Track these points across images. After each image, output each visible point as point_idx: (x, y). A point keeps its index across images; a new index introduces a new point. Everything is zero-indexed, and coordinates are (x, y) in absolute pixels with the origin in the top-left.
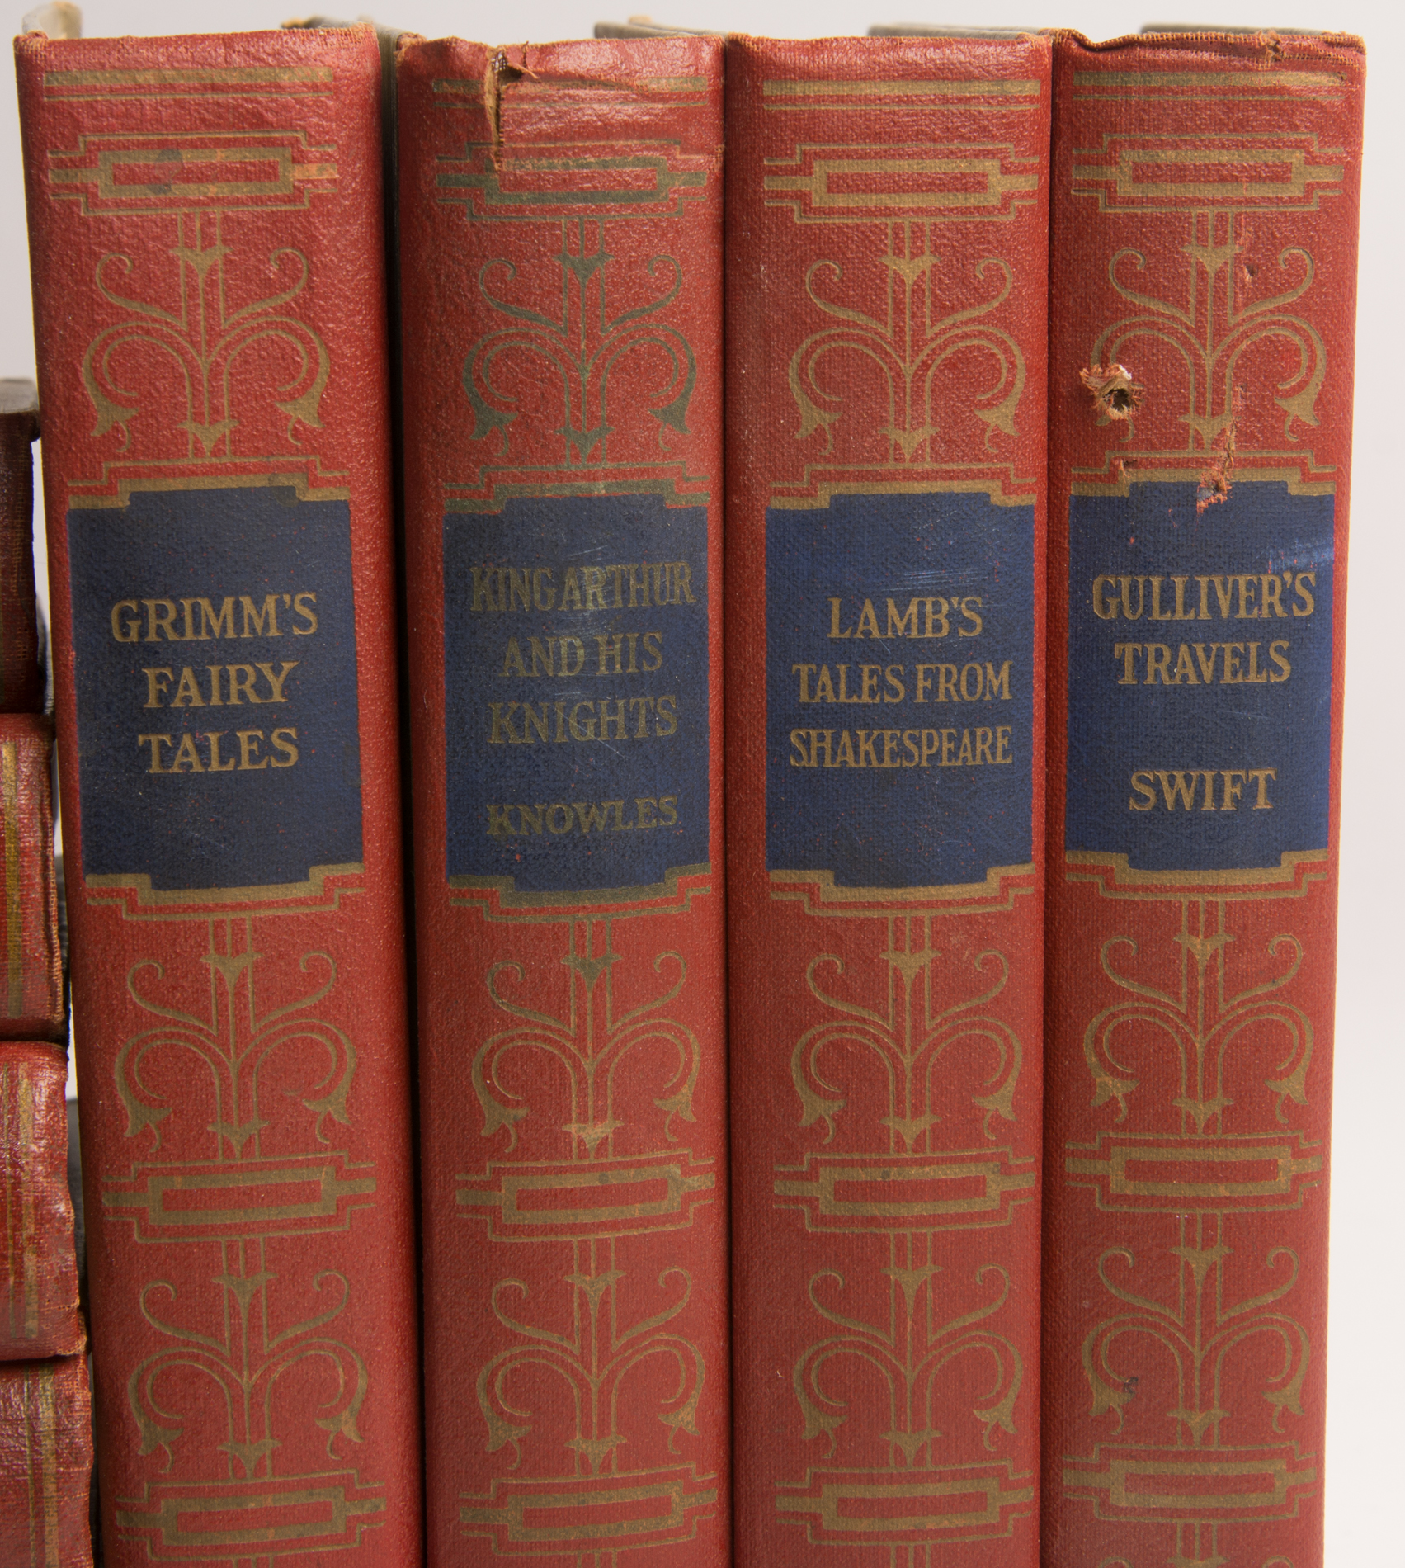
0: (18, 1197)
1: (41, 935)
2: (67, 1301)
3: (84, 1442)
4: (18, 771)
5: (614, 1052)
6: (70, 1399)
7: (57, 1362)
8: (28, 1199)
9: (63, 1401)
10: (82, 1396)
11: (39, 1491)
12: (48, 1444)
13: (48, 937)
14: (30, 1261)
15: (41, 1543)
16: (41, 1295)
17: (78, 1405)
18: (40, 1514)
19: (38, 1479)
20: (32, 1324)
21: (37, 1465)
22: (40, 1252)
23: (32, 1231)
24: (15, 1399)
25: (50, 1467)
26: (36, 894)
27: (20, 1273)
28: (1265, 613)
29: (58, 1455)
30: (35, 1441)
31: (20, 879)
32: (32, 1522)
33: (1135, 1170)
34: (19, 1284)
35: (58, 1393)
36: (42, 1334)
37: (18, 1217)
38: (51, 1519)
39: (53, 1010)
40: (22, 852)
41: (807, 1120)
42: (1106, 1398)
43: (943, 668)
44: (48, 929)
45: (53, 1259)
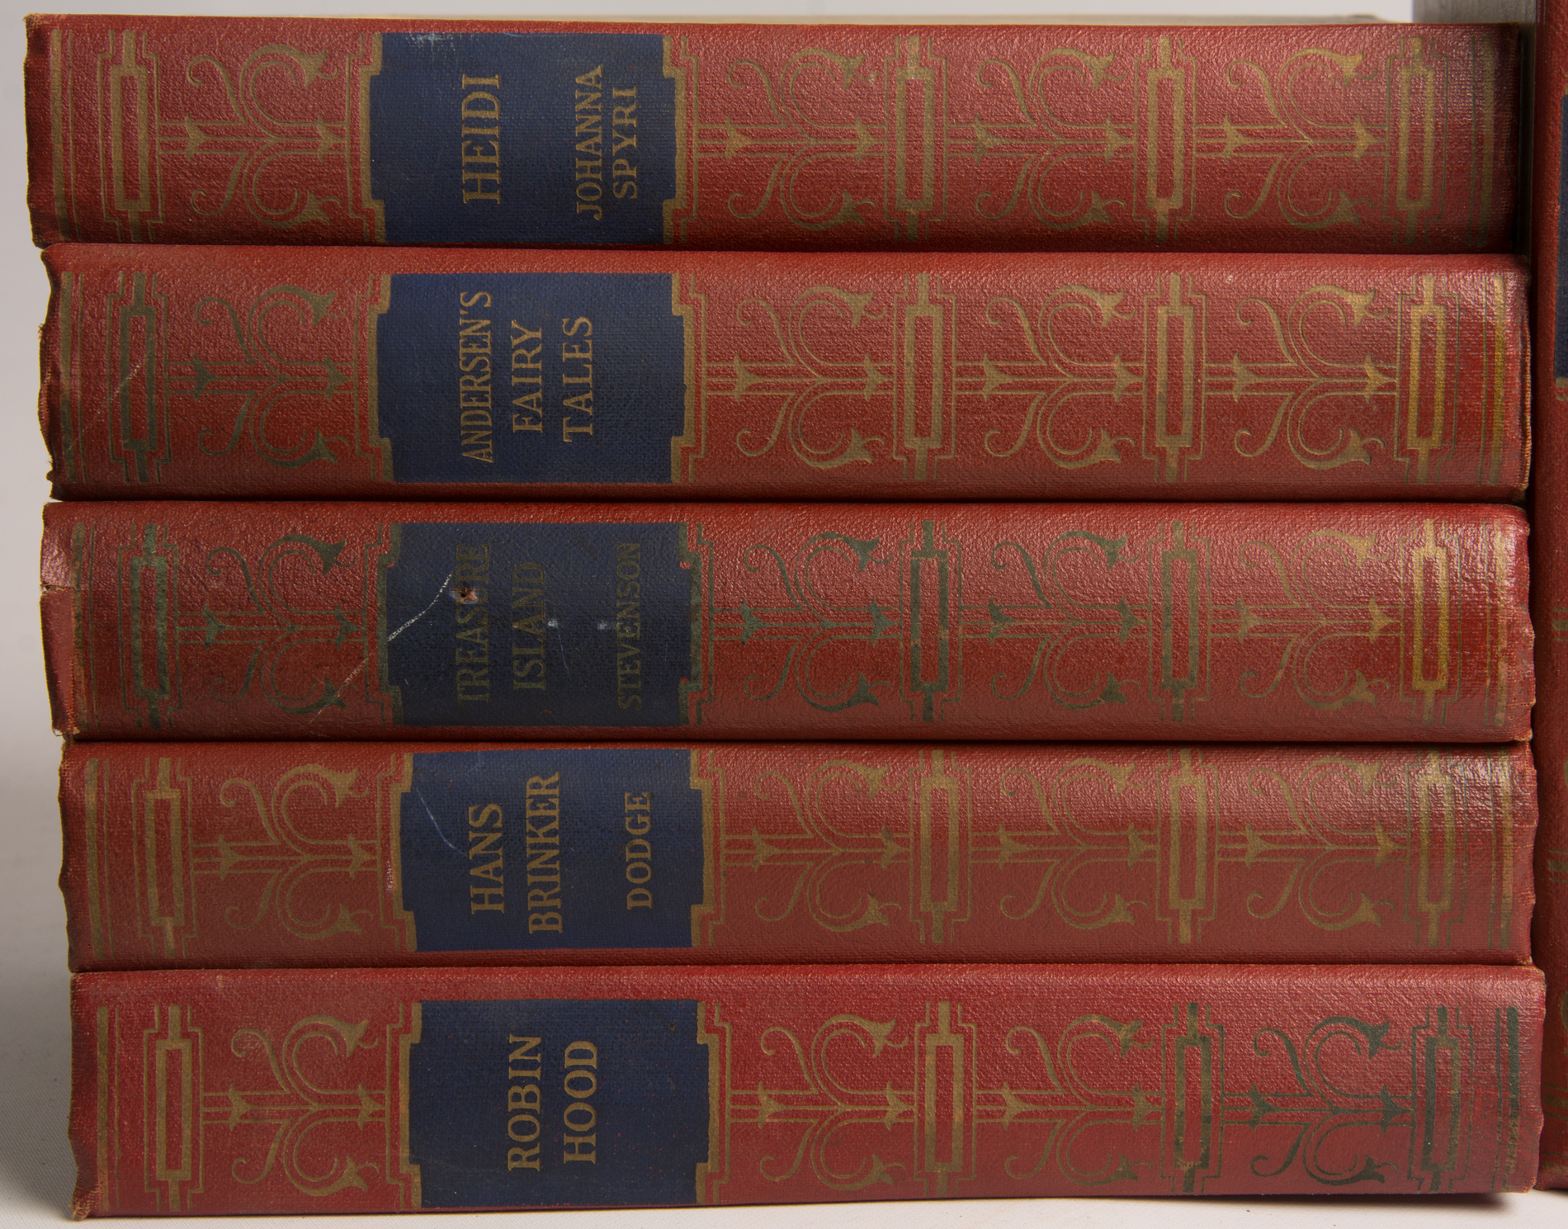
0: (1496, 620)
1: (1517, 422)
2: (1527, 700)
3: (1532, 805)
4: (1505, 297)
6: (1522, 774)
7: (1510, 746)
8: (1503, 621)
9: (1517, 775)
10: (1531, 772)
11: (1500, 840)
12: (1507, 805)
13: (1523, 425)
14: (1503, 668)
15: (1500, 879)
16: (1509, 694)
17: (1528, 778)
18: (1500, 858)
19: (1499, 831)
20: (1500, 716)
21: (1498, 821)
22: (1510, 662)
23: (1505, 645)
24: (1482, 772)
25: (1509, 823)
26: (1516, 391)
27: (1495, 677)
29: (1514, 815)
30: (1497, 804)
31: (1505, 379)
32: (1494, 864)
34: (1494, 685)
35: (1513, 768)
36: (1507, 723)
37: (1496, 635)
38: (1508, 862)
39: (1522, 481)
40: (1507, 359)
44: (1523, 418)
45: (1519, 667)
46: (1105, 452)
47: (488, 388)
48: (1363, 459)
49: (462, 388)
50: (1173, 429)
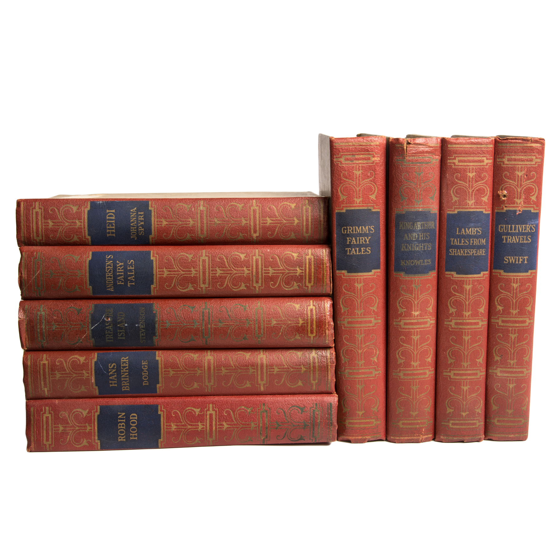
0: (325, 321)
1: (329, 280)
2: (333, 338)
3: (334, 360)
4: (326, 254)
5: (420, 300)
6: (332, 354)
7: (330, 348)
8: (327, 322)
9: (331, 354)
10: (334, 353)
11: (328, 368)
12: (329, 360)
13: (330, 280)
14: (327, 331)
15: (328, 376)
16: (329, 337)
17: (333, 354)
18: (328, 371)
19: (327, 366)
20: (327, 341)
21: (327, 364)
22: (329, 330)
23: (327, 327)
24: (324, 353)
25: (329, 364)
26: (329, 273)
27: (325, 333)
28: (527, 231)
29: (331, 362)
30: (327, 360)
31: (326, 271)
32: (326, 373)
33: (503, 321)
34: (325, 335)
35: (330, 352)
36: (328, 343)
37: (325, 324)
38: (329, 372)
39: (331, 292)
40: (326, 267)
41: (450, 312)
42: (497, 358)
43: (475, 239)
44: (330, 279)
45: (330, 331)
46: (243, 287)
47: (112, 275)
48: (297, 288)
49: (107, 275)
50: (257, 282)
